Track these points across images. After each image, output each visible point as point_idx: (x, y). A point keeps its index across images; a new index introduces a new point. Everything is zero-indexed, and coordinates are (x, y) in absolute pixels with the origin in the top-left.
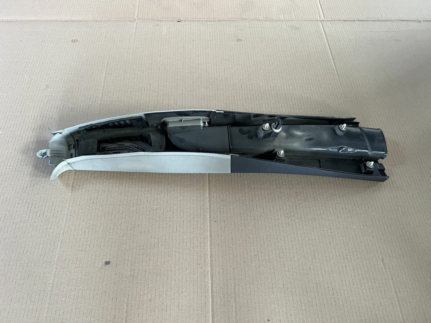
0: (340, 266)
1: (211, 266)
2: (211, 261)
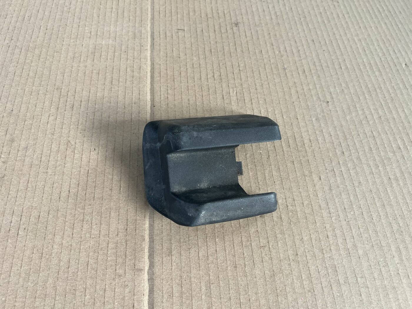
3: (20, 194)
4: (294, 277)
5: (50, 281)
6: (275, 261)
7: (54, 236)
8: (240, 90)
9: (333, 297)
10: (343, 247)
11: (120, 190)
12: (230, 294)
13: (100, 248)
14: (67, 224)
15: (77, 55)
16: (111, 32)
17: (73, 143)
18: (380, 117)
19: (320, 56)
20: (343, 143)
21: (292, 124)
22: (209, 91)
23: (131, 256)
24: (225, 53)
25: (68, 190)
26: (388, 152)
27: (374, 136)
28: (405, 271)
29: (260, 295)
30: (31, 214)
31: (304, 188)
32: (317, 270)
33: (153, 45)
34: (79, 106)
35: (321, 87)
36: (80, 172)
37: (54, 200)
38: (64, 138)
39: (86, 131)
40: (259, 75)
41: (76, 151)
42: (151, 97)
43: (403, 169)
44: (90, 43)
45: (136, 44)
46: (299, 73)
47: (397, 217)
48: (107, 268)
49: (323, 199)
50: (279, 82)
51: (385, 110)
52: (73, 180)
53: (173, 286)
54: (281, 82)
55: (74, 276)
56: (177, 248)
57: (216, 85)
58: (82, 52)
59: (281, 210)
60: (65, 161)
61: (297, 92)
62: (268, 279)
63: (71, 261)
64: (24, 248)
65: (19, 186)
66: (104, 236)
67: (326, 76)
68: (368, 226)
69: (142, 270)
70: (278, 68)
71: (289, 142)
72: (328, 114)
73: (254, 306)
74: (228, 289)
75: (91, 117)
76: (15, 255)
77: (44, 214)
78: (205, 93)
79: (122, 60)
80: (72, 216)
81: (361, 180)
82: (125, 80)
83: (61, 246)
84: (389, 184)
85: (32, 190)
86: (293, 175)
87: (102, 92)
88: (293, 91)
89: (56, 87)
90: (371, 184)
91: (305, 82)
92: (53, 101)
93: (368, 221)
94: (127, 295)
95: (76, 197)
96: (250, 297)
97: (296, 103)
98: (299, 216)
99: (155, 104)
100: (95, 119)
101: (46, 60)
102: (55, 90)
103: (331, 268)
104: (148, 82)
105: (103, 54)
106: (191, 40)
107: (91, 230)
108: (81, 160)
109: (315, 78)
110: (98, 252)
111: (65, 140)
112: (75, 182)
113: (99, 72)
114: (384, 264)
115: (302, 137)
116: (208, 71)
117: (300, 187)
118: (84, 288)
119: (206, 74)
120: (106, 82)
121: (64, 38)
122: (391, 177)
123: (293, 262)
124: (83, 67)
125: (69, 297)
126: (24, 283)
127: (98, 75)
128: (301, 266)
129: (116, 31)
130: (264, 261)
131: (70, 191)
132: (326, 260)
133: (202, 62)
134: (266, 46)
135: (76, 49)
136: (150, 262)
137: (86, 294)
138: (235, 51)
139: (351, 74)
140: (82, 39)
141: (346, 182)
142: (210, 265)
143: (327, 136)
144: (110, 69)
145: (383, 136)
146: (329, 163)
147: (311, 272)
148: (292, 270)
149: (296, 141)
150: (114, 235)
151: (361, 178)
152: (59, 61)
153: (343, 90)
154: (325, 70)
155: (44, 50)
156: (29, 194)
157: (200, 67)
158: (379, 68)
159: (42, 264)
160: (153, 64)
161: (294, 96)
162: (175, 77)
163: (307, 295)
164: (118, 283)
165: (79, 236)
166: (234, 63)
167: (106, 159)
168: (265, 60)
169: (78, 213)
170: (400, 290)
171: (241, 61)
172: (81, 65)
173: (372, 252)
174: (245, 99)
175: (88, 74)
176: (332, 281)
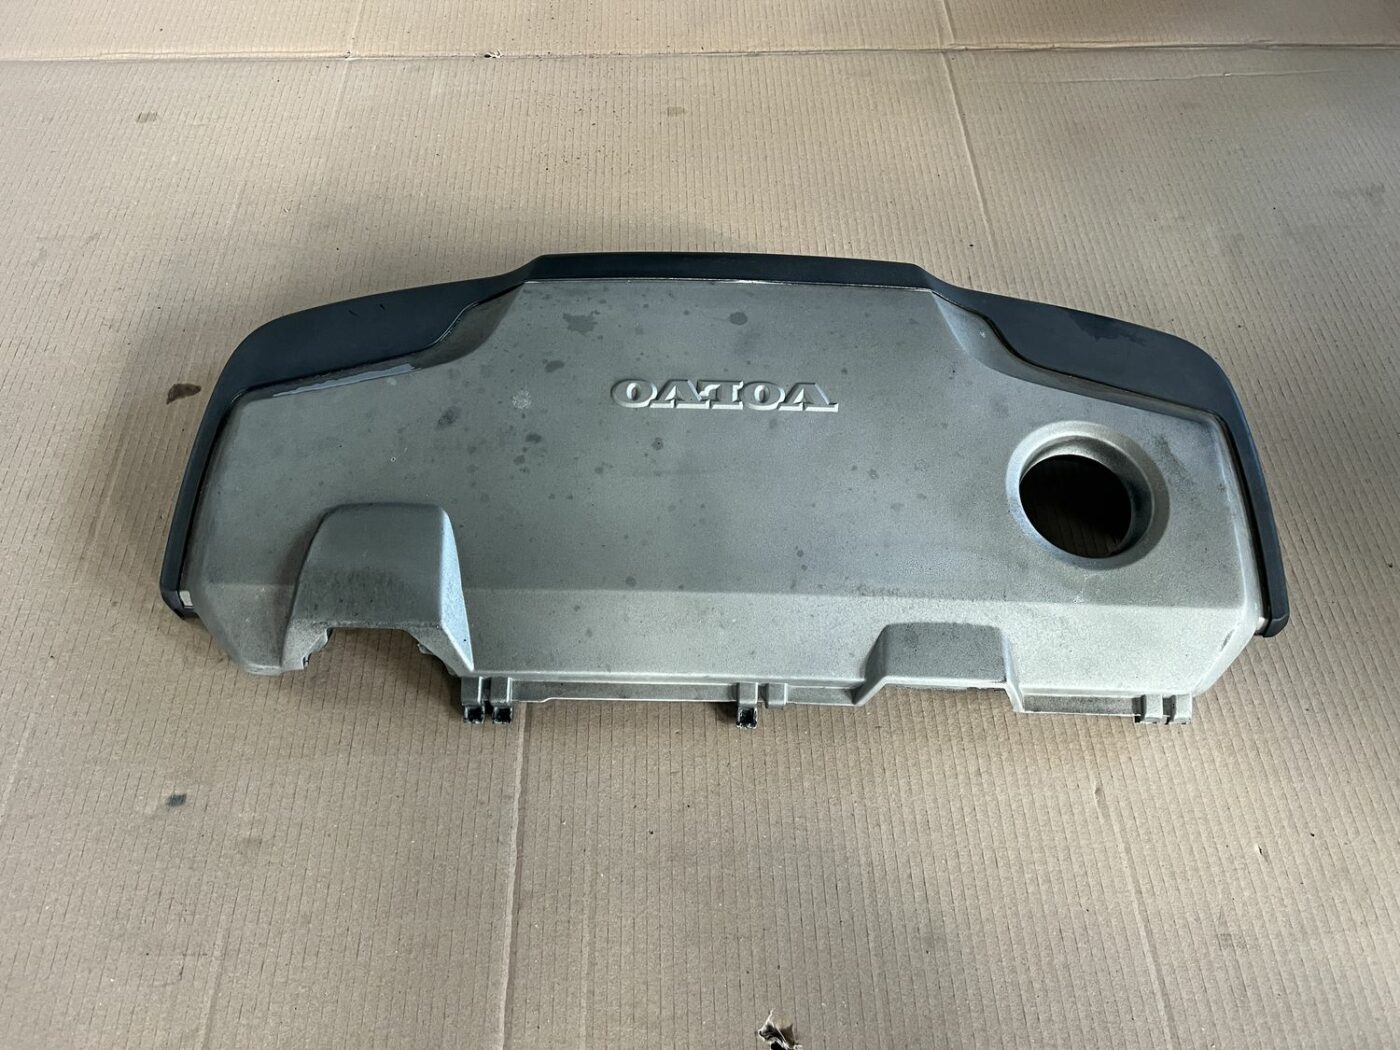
0: (953, 809)
1: (522, 809)
2: (524, 792)
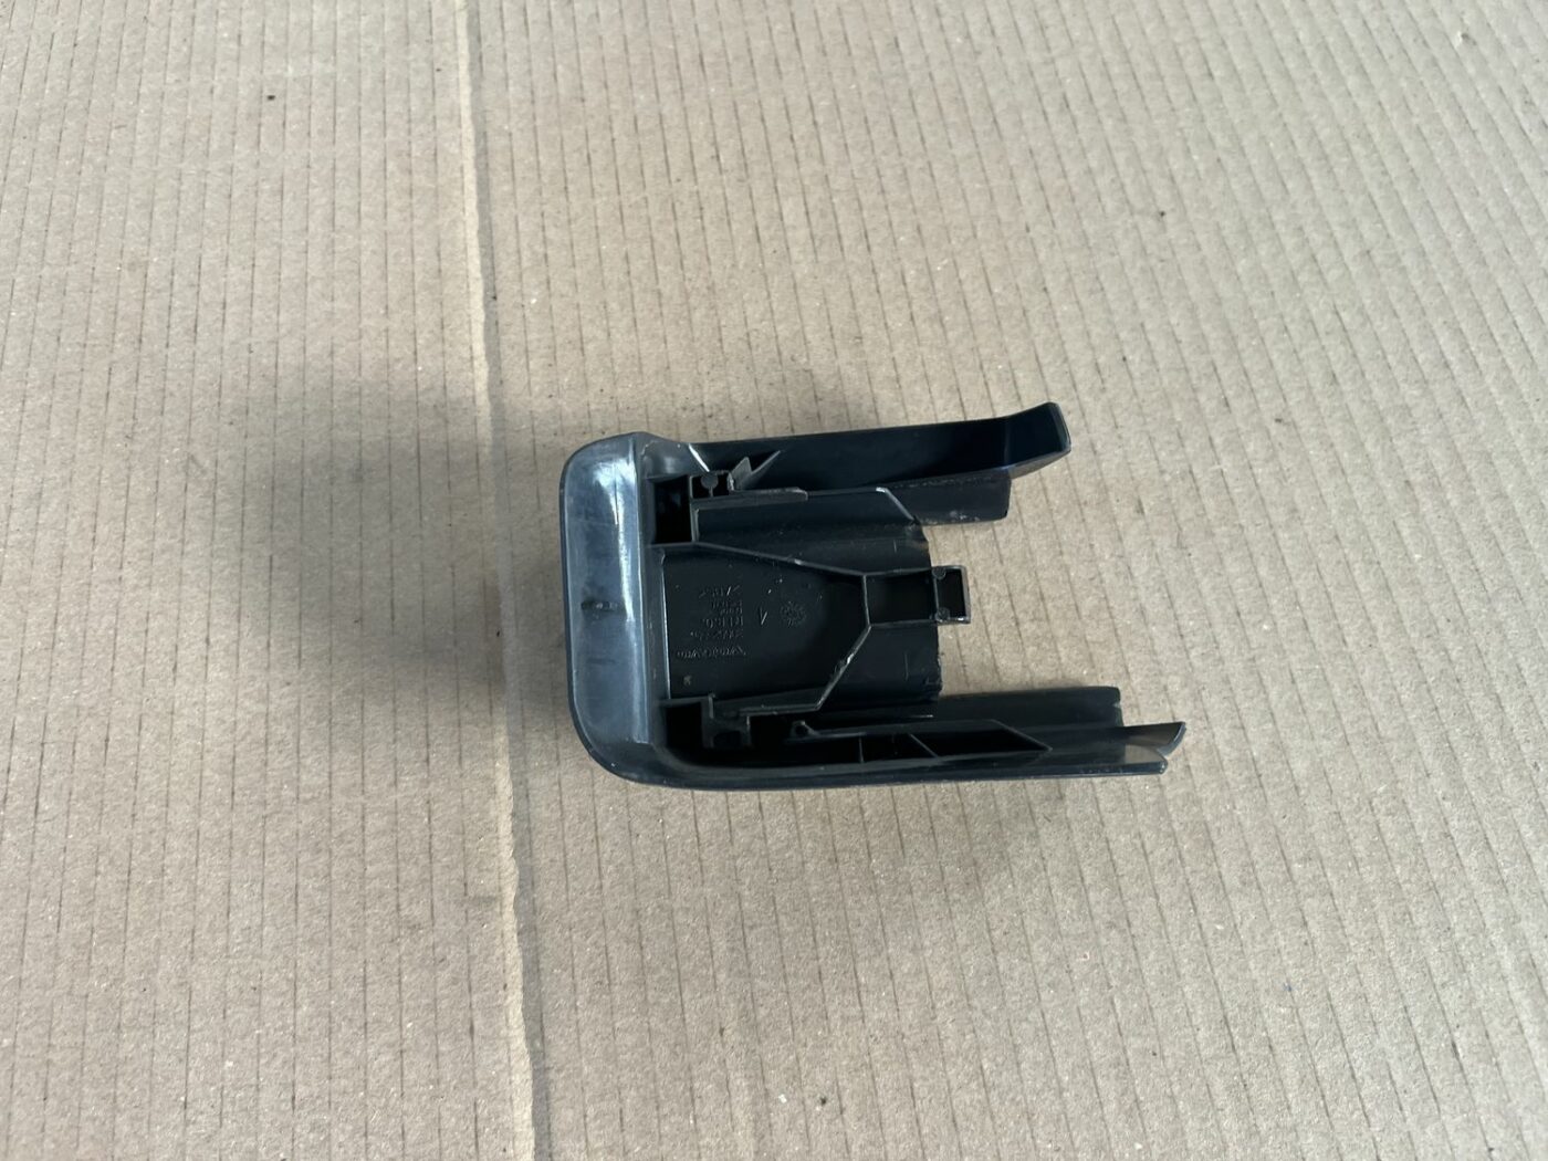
3: (29, 664)
4: (1054, 881)
5: (168, 965)
6: (979, 829)
7: (167, 806)
8: (820, 200)
9: (1198, 936)
10: (1235, 755)
11: (393, 618)
12: (818, 958)
13: (335, 834)
14: (208, 758)
15: (193, 131)
16: (315, 27)
17: (207, 463)
18: (1368, 252)
19: (1125, 39)
20: (1225, 365)
21: (1025, 312)
22: (702, 218)
23: (449, 853)
24: (756, 63)
25: (205, 635)
26: (1402, 385)
27: (1345, 330)
28: (1474, 823)
29: (928, 953)
30: (76, 737)
31: (1079, 549)
32: (1139, 845)
33: (477, 61)
34: (219, 325)
35: (1135, 156)
36: (241, 565)
37: (157, 677)
38: (173, 447)
39: (251, 414)
40: (891, 137)
41: (219, 492)
42: (482, 262)
43: (1458, 444)
44: (240, 79)
45: (413, 65)
46: (1044, 113)
47: (1440, 626)
48: (368, 904)
49: (1152, 583)
50: (969, 157)
51: (1388, 222)
52: (217, 598)
53: (611, 948)
54: (979, 153)
55: (249, 941)
56: (615, 812)
57: (728, 190)
58: (211, 117)
59: (994, 638)
60: (183, 533)
61: (1042, 188)
62: (957, 896)
63: (234, 891)
64: (62, 858)
65: (24, 638)
66: (346, 791)
67: (1153, 113)
68: (1329, 669)
69: (490, 901)
70: (964, 100)
71: (1015, 383)
72: (1162, 261)
73: (908, 995)
74: (811, 943)
75: (265, 361)
76: (33, 885)
77: (122, 731)
78: (687, 227)
79: (365, 131)
80: (225, 731)
81: (1298, 500)
82: (380, 208)
83: (194, 840)
84: (1407, 507)
85: (72, 650)
86: (1036, 507)
87: (297, 262)
88: (1025, 185)
89: (127, 260)
90: (1334, 512)
91: (1071, 144)
92: (121, 313)
93: (1328, 652)
94: (446, 992)
95: (233, 660)
96: (894, 964)
97: (1038, 230)
98: (1062, 654)
99: (498, 288)
100: (280, 366)
101: (81, 162)
102: (126, 273)
103: (1191, 835)
104: (467, 208)
105: (290, 116)
106: (623, 26)
107: (298, 772)
108: (243, 523)
109: (1109, 124)
110: (330, 852)
111: (176, 455)
112: (225, 604)
113: (282, 186)
114: (1395, 803)
115: (1066, 360)
116: (694, 140)
117: (1064, 549)
118: (288, 980)
119: (687, 151)
120: (311, 224)
121: (141, 71)
122: (1412, 478)
123: (1047, 823)
124: (220, 174)
125: (237, 1016)
126: (73, 981)
127: (278, 198)
128: (1078, 838)
129: (335, 23)
130: (938, 829)
131: (212, 640)
132: (1171, 810)
133: (670, 108)
134: (915, 19)
135: (190, 108)
136: (521, 866)
137: (298, 1000)
138: (795, 54)
139: (1248, 93)
140: (209, 68)
141: (1240, 511)
142: (739, 862)
143: (1160, 346)
144: (324, 172)
145: (1382, 326)
146: (1172, 447)
147: (1115, 857)
148: (1046, 855)
149: (1043, 377)
150: (385, 785)
151: (1298, 491)
152: (131, 162)
153: (1219, 160)
154: (1146, 86)
155: (71, 124)
156: (62, 663)
157: (663, 129)
158: (1359, 59)
159: (134, 910)
160: (481, 135)
161: (1030, 202)
162: (570, 175)
163: (1104, 941)
164: (411, 954)
165: (256, 797)
166: (790, 101)
167: (331, 510)
168: (913, 78)
169: (248, 717)
170: (1454, 896)
171: (819, 88)
172: (214, 166)
173: (1344, 764)
174: (842, 232)
175: (241, 196)
176: (1196, 881)
